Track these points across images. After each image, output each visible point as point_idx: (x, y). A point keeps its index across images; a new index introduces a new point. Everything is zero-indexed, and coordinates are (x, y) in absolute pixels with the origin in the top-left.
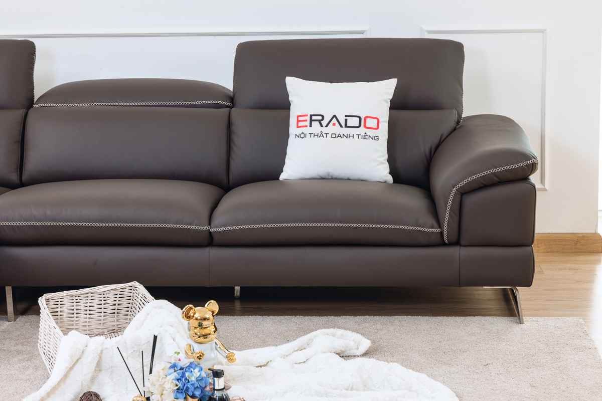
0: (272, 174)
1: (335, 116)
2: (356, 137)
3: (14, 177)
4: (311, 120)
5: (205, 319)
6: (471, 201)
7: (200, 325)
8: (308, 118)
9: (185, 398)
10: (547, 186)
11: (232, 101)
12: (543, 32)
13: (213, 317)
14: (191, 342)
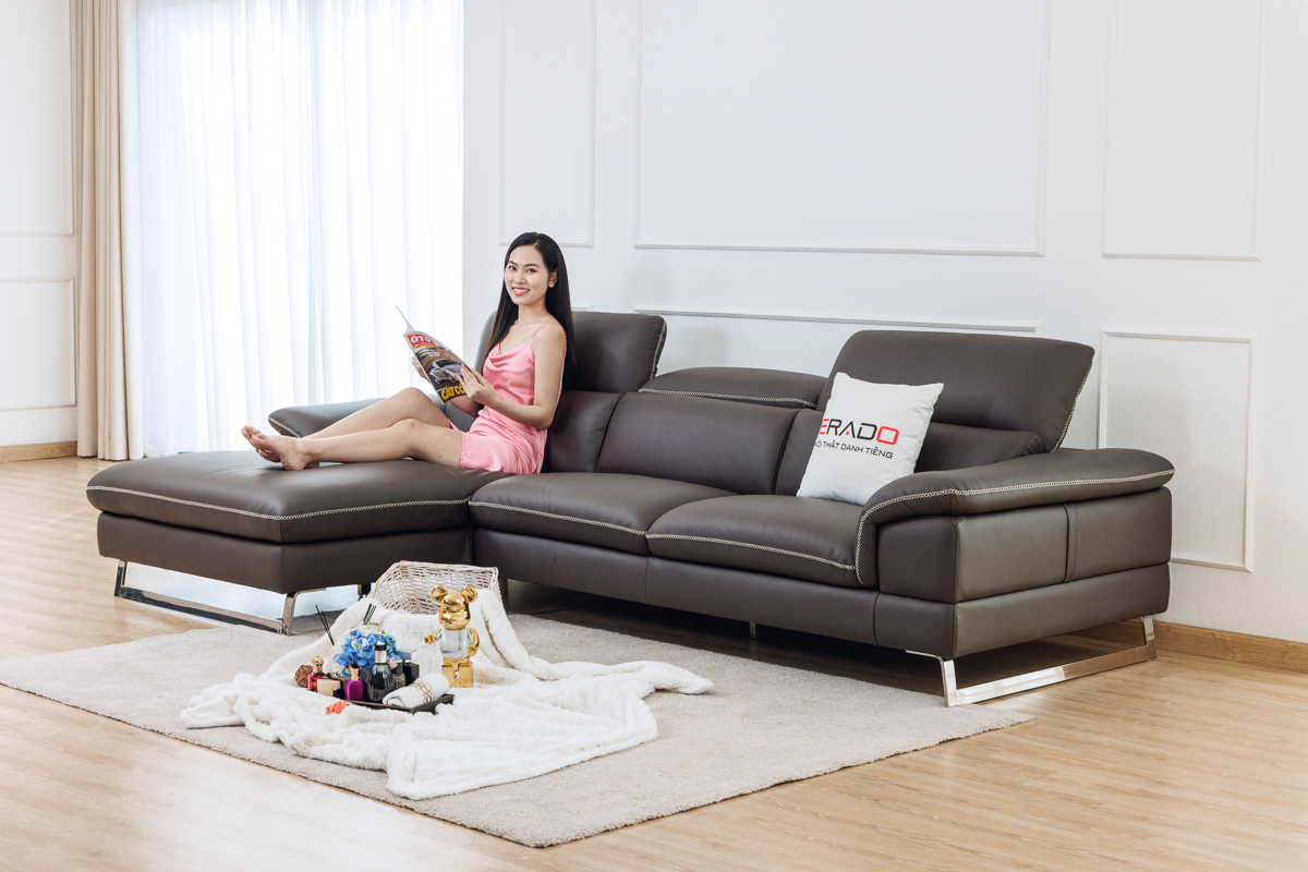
0: (792, 491)
1: (852, 423)
2: (865, 450)
4: (830, 426)
5: (454, 604)
6: (890, 533)
8: (827, 423)
9: (347, 667)
10: (1249, 566)
11: (816, 401)
12: (1248, 342)
13: (465, 603)
14: (442, 627)
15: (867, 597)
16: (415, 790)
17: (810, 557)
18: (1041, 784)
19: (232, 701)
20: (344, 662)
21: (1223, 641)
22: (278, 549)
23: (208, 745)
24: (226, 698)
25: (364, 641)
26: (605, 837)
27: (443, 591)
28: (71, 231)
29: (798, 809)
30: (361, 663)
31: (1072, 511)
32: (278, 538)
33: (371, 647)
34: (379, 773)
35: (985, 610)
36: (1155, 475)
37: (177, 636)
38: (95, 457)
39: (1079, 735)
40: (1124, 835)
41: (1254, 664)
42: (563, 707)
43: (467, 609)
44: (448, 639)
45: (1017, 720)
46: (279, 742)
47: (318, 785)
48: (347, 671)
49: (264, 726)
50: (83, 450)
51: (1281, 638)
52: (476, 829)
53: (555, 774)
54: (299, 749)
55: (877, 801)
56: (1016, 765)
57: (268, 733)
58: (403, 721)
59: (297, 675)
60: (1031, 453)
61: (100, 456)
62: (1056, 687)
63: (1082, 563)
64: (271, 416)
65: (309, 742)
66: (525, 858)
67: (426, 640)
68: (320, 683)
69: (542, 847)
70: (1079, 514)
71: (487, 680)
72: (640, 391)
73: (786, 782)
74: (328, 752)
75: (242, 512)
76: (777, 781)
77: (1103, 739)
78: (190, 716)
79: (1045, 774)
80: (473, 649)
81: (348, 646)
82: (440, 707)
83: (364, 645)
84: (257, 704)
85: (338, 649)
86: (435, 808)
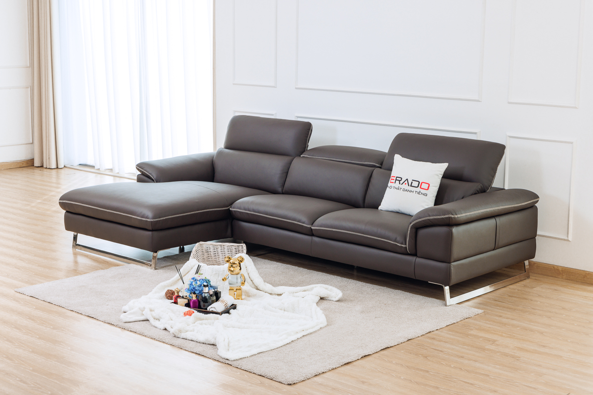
0: (375, 206)
2: (414, 192)
3: (280, 190)
5: (234, 264)
6: (422, 232)
7: (232, 266)
9: (191, 293)
10: (570, 238)
11: (382, 164)
12: (572, 143)
13: (239, 263)
14: (229, 273)
15: (412, 259)
16: (231, 355)
17: (386, 240)
18: (493, 347)
19: (143, 310)
20: (189, 292)
21: (558, 270)
22: (150, 233)
23: (135, 331)
24: (139, 308)
25: (198, 282)
26: (316, 379)
27: (229, 258)
28: (29, 65)
29: (394, 362)
30: (197, 292)
31: (498, 219)
32: (151, 229)
33: (201, 285)
34: (212, 346)
35: (462, 265)
36: (532, 201)
37: (106, 270)
38: (42, 166)
39: (504, 320)
40: (532, 374)
41: (571, 280)
42: (284, 311)
43: (240, 266)
44: (232, 278)
45: (477, 313)
46: (165, 329)
47: (187, 352)
48: (191, 295)
49: (157, 321)
50: (37, 163)
51: (583, 269)
52: (261, 375)
53: (288, 345)
54: (176, 334)
55: (426, 357)
56: (481, 337)
57: (161, 325)
58: (218, 319)
59: (166, 294)
60: (479, 193)
61: (45, 166)
62: (490, 294)
63: (501, 242)
64: (138, 165)
65: (180, 331)
66: (285, 390)
67: (223, 280)
68: (179, 300)
69: (291, 385)
70: (501, 220)
71: (249, 295)
72: (301, 156)
73: (386, 348)
74: (189, 335)
75: (133, 217)
76: (382, 348)
77: (515, 322)
78: (124, 317)
79: (494, 341)
80: (243, 284)
81: (191, 284)
82: (232, 311)
83: (198, 284)
84: (153, 311)
85: (187, 286)
86: (241, 364)
